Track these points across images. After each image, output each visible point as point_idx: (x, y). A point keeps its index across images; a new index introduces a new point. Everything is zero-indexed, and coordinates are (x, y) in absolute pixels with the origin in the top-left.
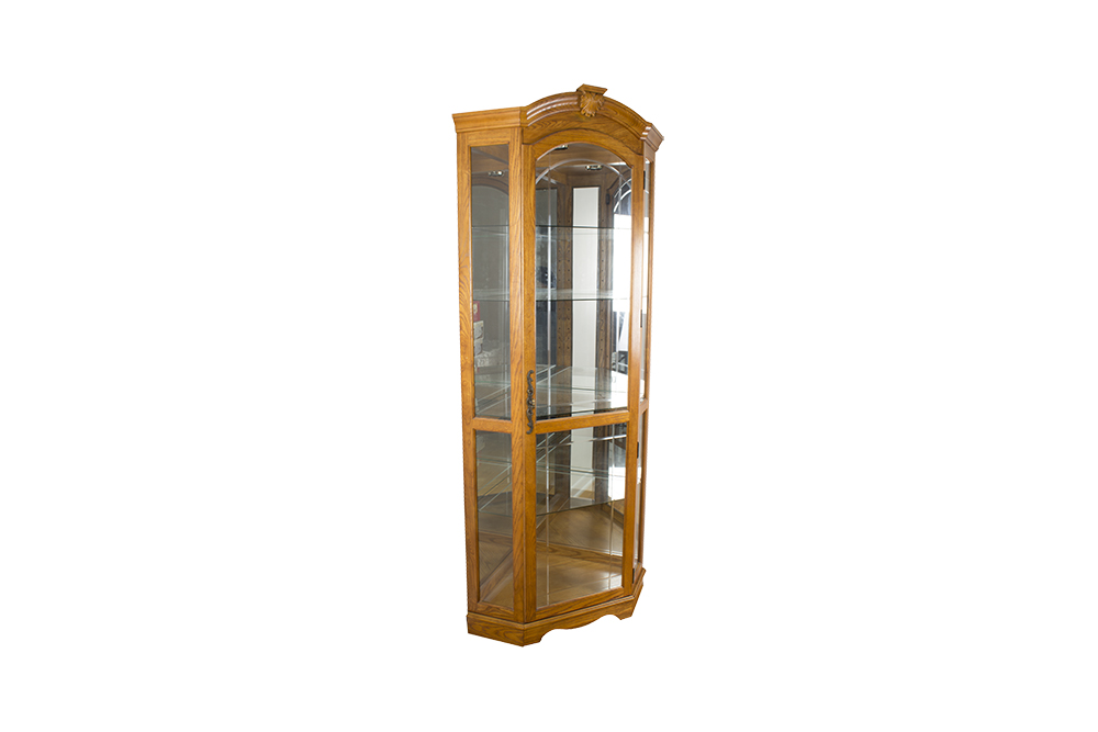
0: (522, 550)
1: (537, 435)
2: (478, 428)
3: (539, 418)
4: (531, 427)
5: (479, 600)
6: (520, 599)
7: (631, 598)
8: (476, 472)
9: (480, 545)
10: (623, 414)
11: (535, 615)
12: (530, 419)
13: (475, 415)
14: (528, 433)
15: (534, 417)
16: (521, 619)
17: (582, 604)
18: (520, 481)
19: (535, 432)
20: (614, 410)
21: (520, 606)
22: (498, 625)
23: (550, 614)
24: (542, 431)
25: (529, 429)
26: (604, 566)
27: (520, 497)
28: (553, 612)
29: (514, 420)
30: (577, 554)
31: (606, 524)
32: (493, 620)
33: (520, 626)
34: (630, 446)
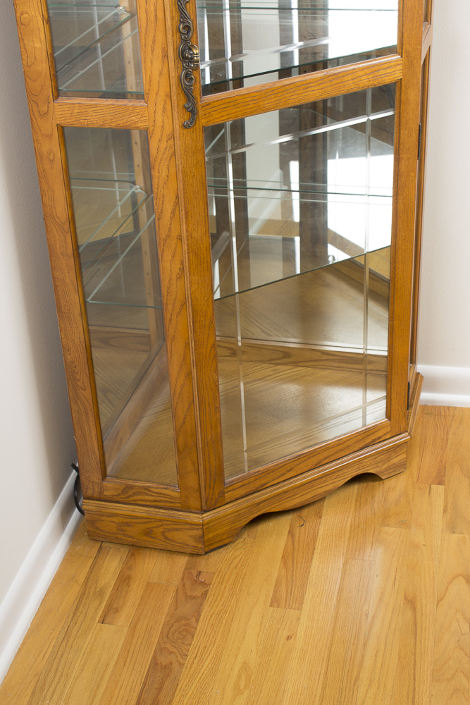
0: (189, 374)
1: (205, 129)
2: (68, 121)
3: (207, 90)
4: (192, 111)
5: (104, 476)
6: (190, 467)
7: (404, 437)
8: (72, 220)
9: (96, 354)
10: (388, 65)
11: (222, 494)
12: (188, 93)
13: (57, 94)
14: (185, 127)
15: (197, 90)
16: (195, 503)
17: (314, 460)
18: (175, 233)
19: (203, 121)
20: (337, 61)
21: (192, 481)
22: (147, 520)
23: (252, 487)
24: (216, 119)
25: (186, 116)
26: (340, 375)
27: (177, 266)
28: (258, 484)
29: (152, 98)
30: (285, 356)
31: (327, 285)
32: (139, 511)
33: (195, 518)
34: (404, 133)
